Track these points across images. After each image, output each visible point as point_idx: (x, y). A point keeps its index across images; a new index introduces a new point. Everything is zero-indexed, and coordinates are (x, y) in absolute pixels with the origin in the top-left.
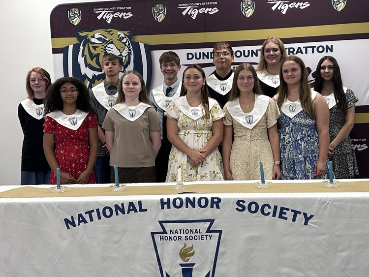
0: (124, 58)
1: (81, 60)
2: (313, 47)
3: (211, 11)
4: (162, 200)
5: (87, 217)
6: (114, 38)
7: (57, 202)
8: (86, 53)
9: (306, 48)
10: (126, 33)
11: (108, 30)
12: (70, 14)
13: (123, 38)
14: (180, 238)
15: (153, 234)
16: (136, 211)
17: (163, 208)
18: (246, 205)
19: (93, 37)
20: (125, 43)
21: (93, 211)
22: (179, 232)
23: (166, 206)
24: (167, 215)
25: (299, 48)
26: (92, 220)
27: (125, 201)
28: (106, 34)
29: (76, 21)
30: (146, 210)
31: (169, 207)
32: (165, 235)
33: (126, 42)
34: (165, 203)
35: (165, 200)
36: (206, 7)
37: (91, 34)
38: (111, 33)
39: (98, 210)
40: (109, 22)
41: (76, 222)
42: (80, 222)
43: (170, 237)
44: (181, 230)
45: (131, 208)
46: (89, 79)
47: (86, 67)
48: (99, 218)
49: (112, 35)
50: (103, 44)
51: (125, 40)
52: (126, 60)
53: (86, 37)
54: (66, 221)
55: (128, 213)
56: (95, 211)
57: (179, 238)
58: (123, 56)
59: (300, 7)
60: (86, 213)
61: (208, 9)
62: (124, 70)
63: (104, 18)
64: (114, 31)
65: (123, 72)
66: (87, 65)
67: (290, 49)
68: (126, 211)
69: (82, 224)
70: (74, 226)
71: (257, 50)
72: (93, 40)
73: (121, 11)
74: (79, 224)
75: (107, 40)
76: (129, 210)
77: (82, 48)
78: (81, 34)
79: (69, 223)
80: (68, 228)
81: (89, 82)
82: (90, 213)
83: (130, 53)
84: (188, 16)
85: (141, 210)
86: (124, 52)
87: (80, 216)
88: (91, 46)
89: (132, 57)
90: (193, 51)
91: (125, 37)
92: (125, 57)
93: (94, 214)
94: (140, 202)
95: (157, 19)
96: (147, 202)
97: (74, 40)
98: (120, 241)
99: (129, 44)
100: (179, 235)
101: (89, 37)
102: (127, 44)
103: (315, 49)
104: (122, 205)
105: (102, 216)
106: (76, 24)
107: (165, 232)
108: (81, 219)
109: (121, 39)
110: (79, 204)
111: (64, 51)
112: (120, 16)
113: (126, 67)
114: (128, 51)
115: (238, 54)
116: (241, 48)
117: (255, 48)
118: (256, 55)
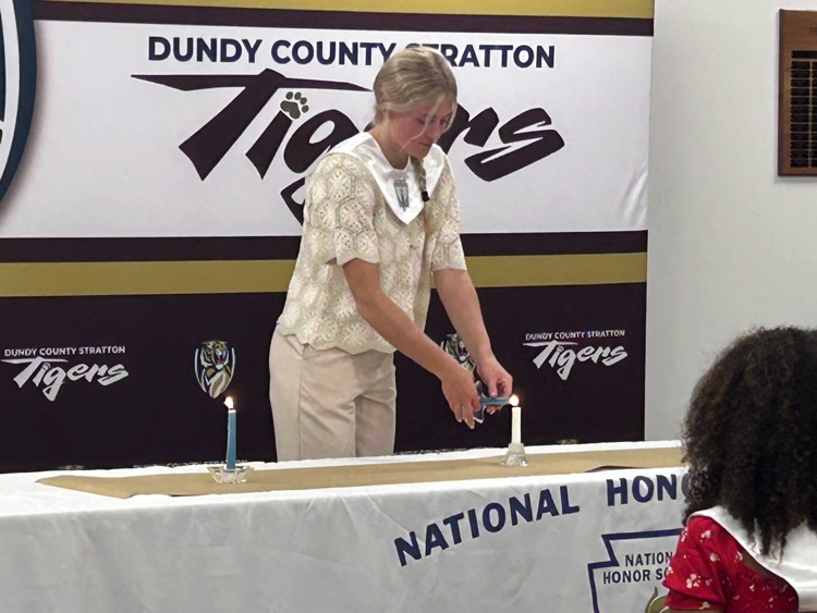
2: (505, 49)
4: (610, 482)
5: (447, 532)
7: (380, 496)
9: (487, 49)
14: (647, 574)
15: (592, 567)
16: (555, 513)
17: (611, 502)
21: (461, 516)
22: (644, 559)
23: (618, 497)
24: (621, 520)
25: (470, 48)
26: (457, 539)
27: (531, 487)
30: (576, 509)
31: (624, 500)
32: (614, 569)
34: (618, 490)
35: (617, 484)
39: (472, 514)
41: (422, 545)
42: (430, 545)
43: (625, 573)
44: (647, 555)
45: (545, 505)
48: (475, 534)
54: (400, 543)
55: (539, 517)
56: (466, 515)
57: (644, 576)
60: (446, 522)
67: (445, 47)
68: (535, 513)
69: (436, 550)
70: (417, 556)
71: (355, 45)
74: (428, 553)
76: (541, 511)
79: (405, 549)
80: (403, 562)
82: (453, 521)
85: (568, 510)
87: (433, 529)
90: (169, 31)
93: (464, 524)
94: (564, 490)
96: (578, 486)
98: (517, 591)
100: (645, 567)
103: (510, 54)
104: (527, 497)
105: (481, 528)
107: (614, 562)
108: (435, 537)
115: (303, 52)
116: (312, 35)
117: (350, 37)
118: (354, 60)
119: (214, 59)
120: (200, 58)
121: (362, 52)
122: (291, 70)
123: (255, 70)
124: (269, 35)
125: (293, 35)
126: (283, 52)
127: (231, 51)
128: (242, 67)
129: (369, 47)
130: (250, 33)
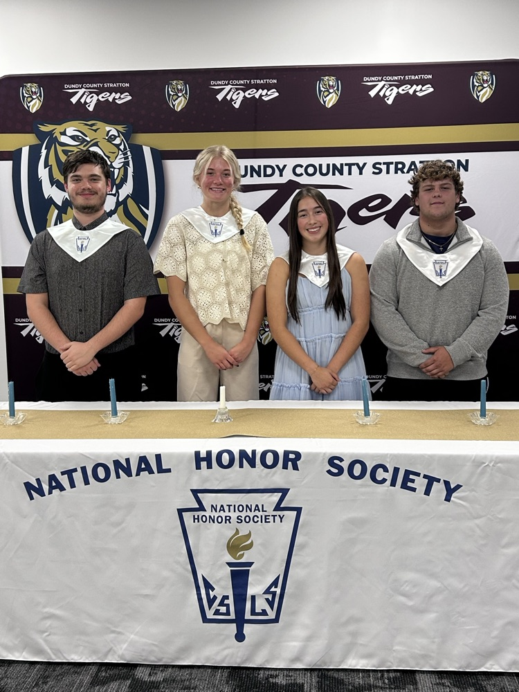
0: (116, 172)
1: (43, 173)
3: (267, 94)
4: (197, 454)
5: (64, 480)
6: (100, 136)
7: (11, 454)
8: (52, 161)
10: (120, 128)
11: (90, 123)
12: (23, 92)
13: (116, 137)
14: (228, 519)
15: (180, 511)
16: (151, 472)
17: (198, 467)
18: (345, 465)
19: (64, 133)
20: (117, 146)
21: (75, 470)
22: (226, 508)
23: (204, 464)
24: (206, 480)
25: (413, 163)
26: (73, 485)
27: (131, 454)
28: (85, 129)
29: (34, 106)
30: (169, 471)
31: (210, 466)
32: (202, 513)
33: (120, 144)
34: (203, 459)
35: (203, 455)
36: (257, 87)
37: (59, 128)
38: (94, 128)
39: (84, 469)
40: (91, 109)
41: (46, 488)
42: (51, 488)
43: (210, 517)
44: (229, 506)
45: (143, 466)
46: (57, 206)
47: (52, 186)
48: (87, 482)
49: (95, 131)
50: (81, 147)
51: (117, 141)
52: (120, 176)
53: (51, 133)
54: (28, 486)
55: (138, 474)
56: (79, 470)
57: (226, 520)
58: (115, 168)
59: (417, 93)
60: (63, 473)
61: (260, 91)
62: (117, 191)
63: (82, 101)
64: (99, 124)
65: (114, 195)
66: (53, 181)
67: (397, 163)
68: (134, 471)
69: (56, 492)
70: (42, 494)
71: (342, 165)
72: (63, 139)
73: (111, 91)
74: (50, 493)
75: (88, 139)
76: (139, 470)
77: (44, 152)
78: (43, 128)
79: (33, 489)
80: (32, 498)
81: (56, 211)
82: (69, 473)
83: (126, 164)
84: (227, 103)
85: (161, 470)
86: (117, 161)
87: (52, 478)
88: (59, 149)
89: (130, 170)
91: (119, 136)
92: (119, 169)
93: (78, 476)
94: (158, 457)
95: (174, 106)
96: (170, 456)
97: (31, 139)
98: (122, 522)
99: (125, 149)
100: (227, 514)
101: (57, 134)
102: (122, 147)
104: (128, 460)
105: (91, 479)
106: (34, 111)
107: (202, 508)
108: (55, 484)
109: (111, 139)
110: (50, 457)
111: (14, 156)
112: (111, 99)
113: (119, 186)
114: (123, 160)
115: (311, 170)
116: (316, 161)
117: (338, 161)
118: (341, 173)
119: (259, 176)
120: (252, 176)
121: (346, 169)
122: (304, 180)
123: (283, 180)
124: (291, 162)
125: (305, 161)
126: (299, 170)
127: (269, 171)
128: (276, 179)
129: (350, 165)
130: (280, 162)
